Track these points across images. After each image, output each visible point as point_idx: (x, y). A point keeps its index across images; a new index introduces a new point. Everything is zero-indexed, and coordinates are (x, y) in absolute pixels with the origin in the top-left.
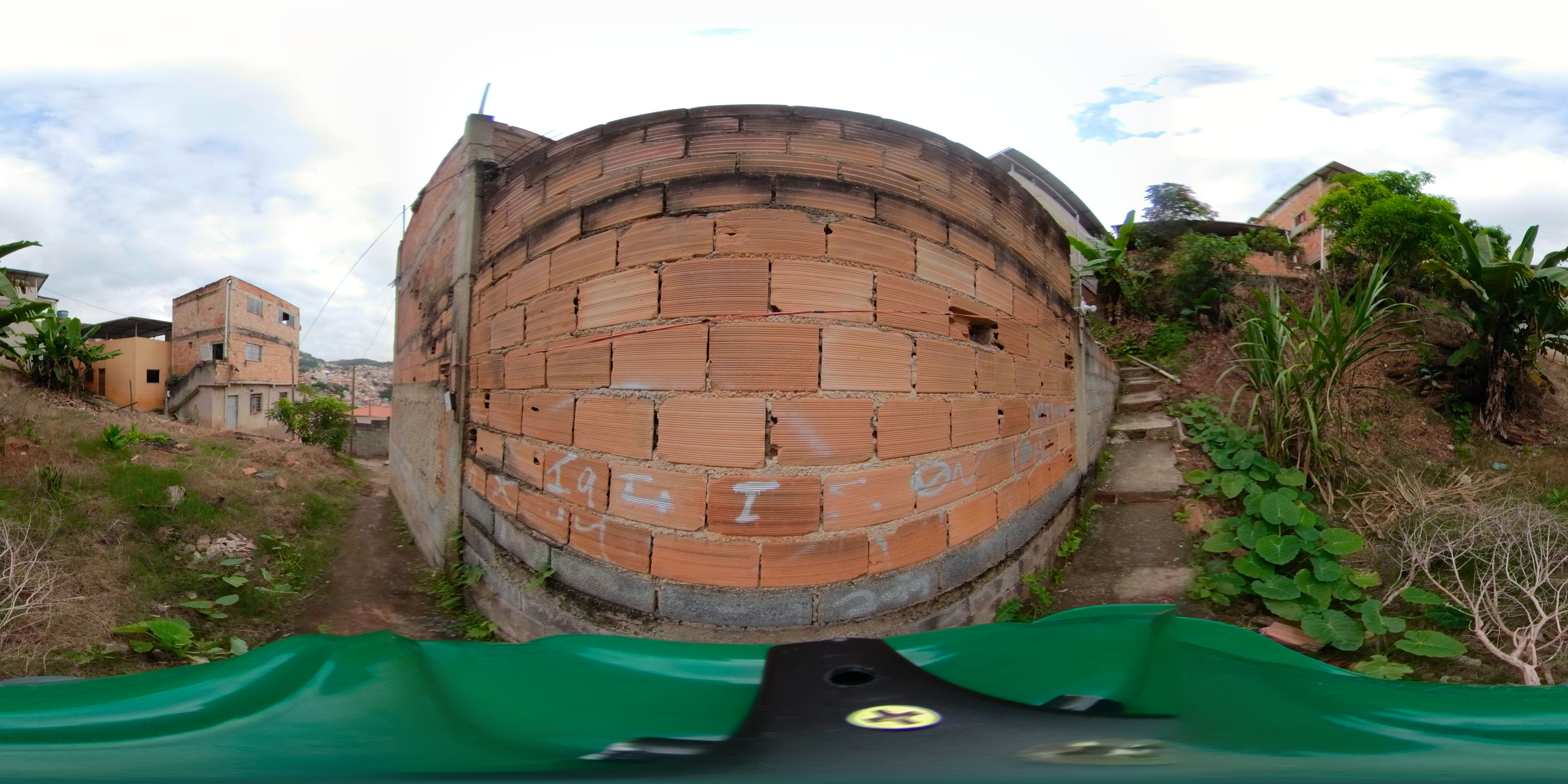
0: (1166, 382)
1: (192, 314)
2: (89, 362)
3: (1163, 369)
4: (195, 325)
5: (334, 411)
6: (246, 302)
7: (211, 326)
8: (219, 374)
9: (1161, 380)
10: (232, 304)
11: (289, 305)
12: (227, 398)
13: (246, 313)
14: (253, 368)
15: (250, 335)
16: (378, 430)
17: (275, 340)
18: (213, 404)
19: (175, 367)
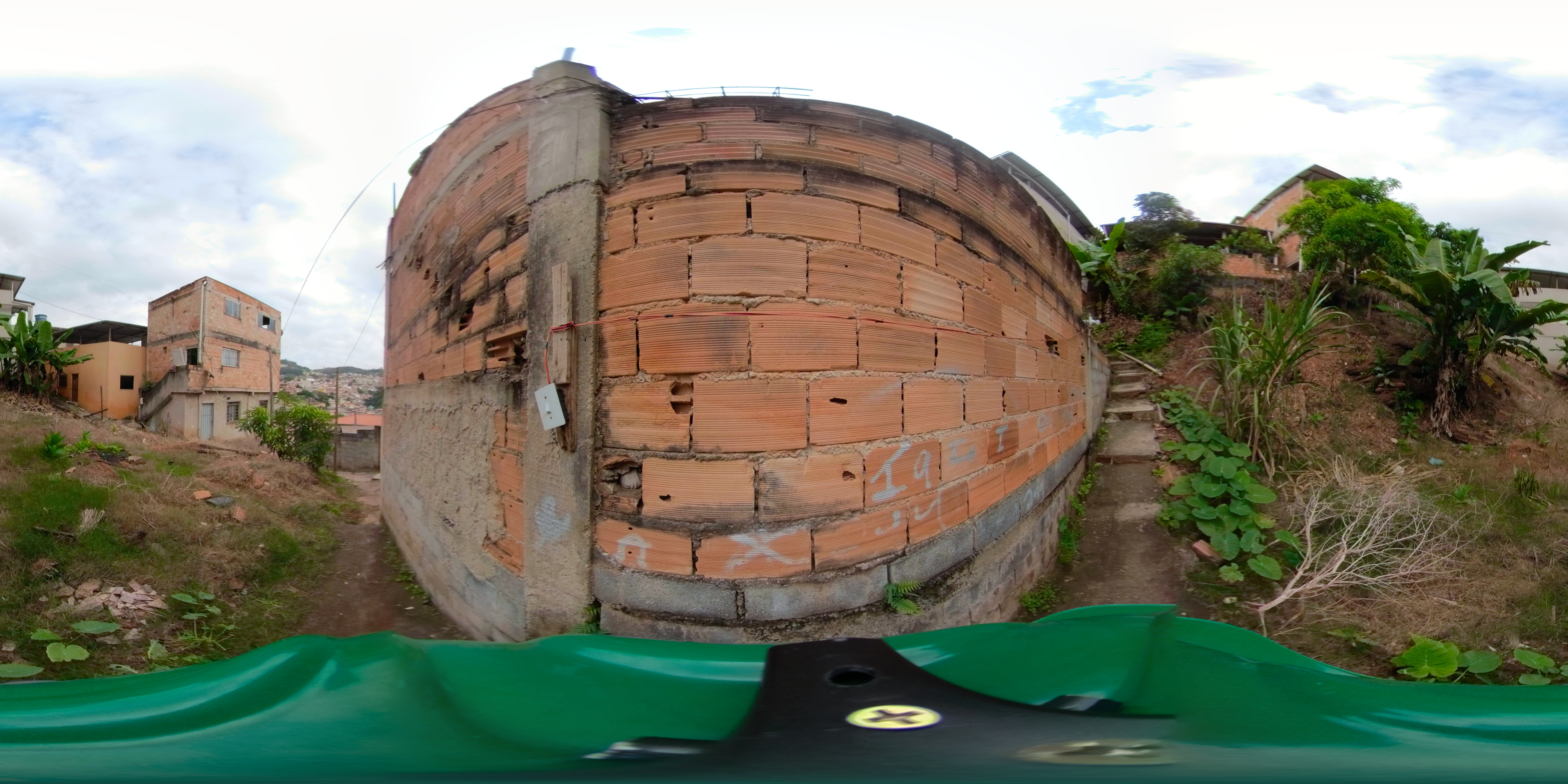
0: (1150, 374)
1: (167, 318)
2: (60, 367)
3: (1147, 363)
4: (170, 329)
5: (315, 421)
6: (222, 304)
7: (186, 329)
8: (193, 380)
9: (1146, 373)
10: (207, 306)
11: (269, 309)
12: (201, 407)
13: (222, 316)
14: (229, 374)
15: (226, 339)
16: (365, 440)
17: (254, 345)
18: (186, 413)
19: (150, 373)
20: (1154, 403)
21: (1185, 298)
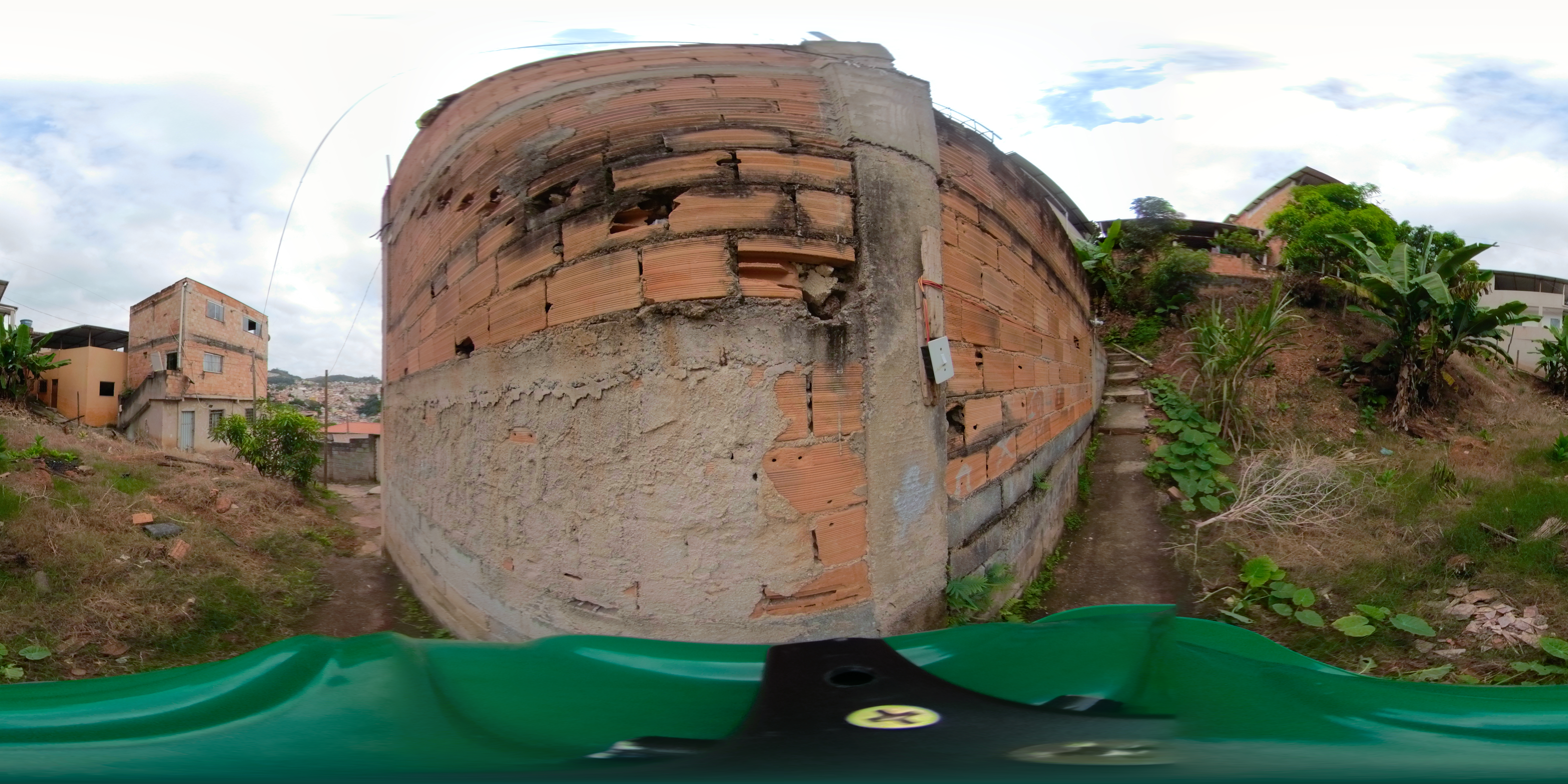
0: (1142, 365)
1: (148, 322)
2: (38, 372)
3: (1140, 355)
4: (150, 333)
5: (300, 430)
6: (204, 306)
7: (166, 333)
8: (171, 387)
9: (1138, 363)
10: (187, 309)
11: (255, 312)
12: (180, 415)
13: (204, 319)
14: (211, 381)
15: (208, 343)
16: (359, 450)
17: (240, 350)
18: (164, 421)
19: (131, 379)
20: (1145, 389)
21: (1174, 297)
